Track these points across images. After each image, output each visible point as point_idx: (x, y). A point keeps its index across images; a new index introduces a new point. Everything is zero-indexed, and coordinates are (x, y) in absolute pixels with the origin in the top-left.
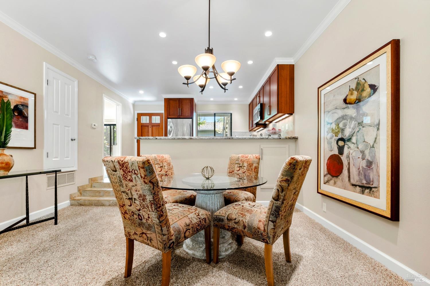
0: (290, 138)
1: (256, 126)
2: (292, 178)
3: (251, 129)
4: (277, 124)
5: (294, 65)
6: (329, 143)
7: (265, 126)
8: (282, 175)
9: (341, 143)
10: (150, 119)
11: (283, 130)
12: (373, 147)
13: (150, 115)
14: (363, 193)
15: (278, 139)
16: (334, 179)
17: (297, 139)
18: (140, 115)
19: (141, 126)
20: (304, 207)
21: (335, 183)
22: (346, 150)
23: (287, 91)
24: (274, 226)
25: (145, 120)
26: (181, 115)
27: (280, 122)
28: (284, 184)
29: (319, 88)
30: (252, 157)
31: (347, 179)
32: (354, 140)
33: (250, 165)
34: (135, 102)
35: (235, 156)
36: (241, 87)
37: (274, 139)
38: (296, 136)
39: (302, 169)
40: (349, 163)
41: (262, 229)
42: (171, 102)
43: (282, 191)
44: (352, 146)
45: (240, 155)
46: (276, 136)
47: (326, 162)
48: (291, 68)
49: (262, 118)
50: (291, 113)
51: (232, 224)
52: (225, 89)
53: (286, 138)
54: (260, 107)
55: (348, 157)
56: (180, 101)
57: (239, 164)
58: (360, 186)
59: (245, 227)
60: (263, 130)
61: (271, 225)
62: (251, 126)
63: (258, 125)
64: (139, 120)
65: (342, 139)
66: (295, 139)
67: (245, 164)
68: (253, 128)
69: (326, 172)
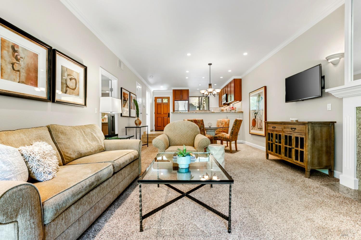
0: (239, 112)
1: (224, 105)
2: (236, 124)
3: (220, 106)
4: (235, 104)
5: (241, 79)
6: (253, 115)
7: (228, 105)
8: (234, 123)
9: (255, 115)
10: (162, 101)
11: (237, 108)
12: (262, 116)
13: (162, 98)
14: (260, 130)
15: (234, 112)
16: (254, 127)
17: (243, 112)
18: (156, 98)
19: (157, 104)
20: (246, 142)
21: (254, 129)
22: (257, 117)
23: (238, 91)
24: (232, 136)
25: (159, 101)
26: (182, 99)
27: (236, 104)
28: (234, 126)
29: (249, 93)
30: (226, 120)
31: (257, 127)
32: (258, 114)
33: (226, 123)
34: (154, 91)
35: (219, 120)
36: (215, 85)
37: (232, 112)
38: (242, 111)
39: (239, 122)
40: (257, 121)
41: (229, 138)
42: (177, 91)
43: (234, 127)
44: (258, 115)
45: (222, 119)
46: (234, 111)
47: (252, 121)
48: (240, 80)
49: (227, 101)
50: (240, 100)
51: (220, 138)
52: (215, 96)
53: (238, 112)
54: (225, 96)
55: (257, 119)
56: (181, 91)
57: (221, 123)
58: (260, 128)
59: (224, 138)
60: (227, 107)
61: (231, 136)
62: (220, 104)
63: (224, 104)
64: (155, 101)
65: (255, 113)
66: (242, 112)
67: (224, 123)
68: (221, 105)
69: (252, 125)
